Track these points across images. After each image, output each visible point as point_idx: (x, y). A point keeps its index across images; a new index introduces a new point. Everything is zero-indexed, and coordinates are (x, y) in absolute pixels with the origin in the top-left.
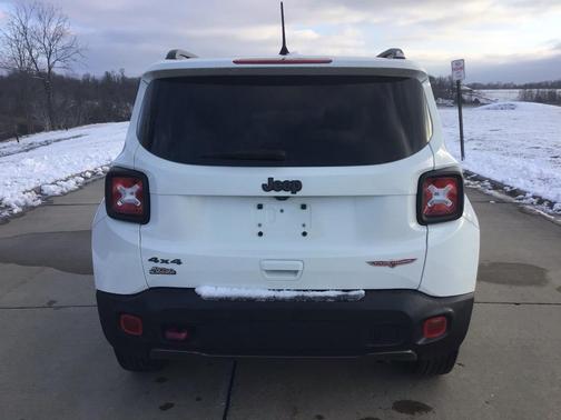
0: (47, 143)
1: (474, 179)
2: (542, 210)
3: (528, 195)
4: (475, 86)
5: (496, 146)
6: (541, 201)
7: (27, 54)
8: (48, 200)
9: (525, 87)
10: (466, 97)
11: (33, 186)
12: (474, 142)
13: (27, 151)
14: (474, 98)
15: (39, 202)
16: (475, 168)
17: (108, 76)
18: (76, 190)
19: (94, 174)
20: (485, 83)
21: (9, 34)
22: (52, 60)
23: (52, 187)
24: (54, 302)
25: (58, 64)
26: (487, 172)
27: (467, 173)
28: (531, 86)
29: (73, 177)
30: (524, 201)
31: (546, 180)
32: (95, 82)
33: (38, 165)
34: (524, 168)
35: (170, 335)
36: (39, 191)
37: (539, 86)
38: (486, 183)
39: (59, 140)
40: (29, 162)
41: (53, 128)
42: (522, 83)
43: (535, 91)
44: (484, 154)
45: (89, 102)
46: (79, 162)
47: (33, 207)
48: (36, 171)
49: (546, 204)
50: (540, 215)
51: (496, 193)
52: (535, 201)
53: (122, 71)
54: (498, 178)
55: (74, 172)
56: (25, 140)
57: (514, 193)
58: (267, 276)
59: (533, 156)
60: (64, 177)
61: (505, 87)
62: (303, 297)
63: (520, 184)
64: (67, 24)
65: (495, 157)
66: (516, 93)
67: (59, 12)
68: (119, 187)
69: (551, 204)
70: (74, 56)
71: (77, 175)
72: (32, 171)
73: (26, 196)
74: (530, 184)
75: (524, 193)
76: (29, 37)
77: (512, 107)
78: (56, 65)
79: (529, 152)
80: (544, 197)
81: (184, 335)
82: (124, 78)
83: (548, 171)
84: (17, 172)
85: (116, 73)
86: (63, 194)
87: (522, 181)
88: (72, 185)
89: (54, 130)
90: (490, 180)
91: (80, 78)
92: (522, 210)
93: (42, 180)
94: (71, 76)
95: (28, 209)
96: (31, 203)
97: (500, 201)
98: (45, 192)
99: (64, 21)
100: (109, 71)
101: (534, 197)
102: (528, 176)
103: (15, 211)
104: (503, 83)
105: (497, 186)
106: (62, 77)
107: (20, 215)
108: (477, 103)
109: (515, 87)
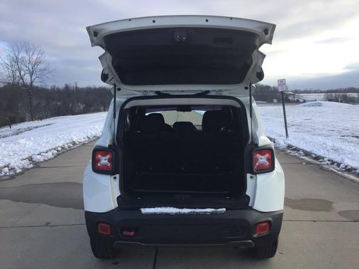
0: (29, 129)
1: (294, 150)
2: (334, 168)
3: (325, 159)
4: (296, 92)
5: (307, 130)
6: (333, 163)
7: (18, 74)
8: (37, 165)
9: (328, 92)
10: (291, 98)
11: (27, 156)
12: (295, 127)
13: (17, 134)
14: (296, 99)
15: (31, 166)
16: (294, 143)
17: (67, 87)
18: (53, 159)
19: (62, 148)
20: (302, 89)
21: (7, 62)
22: (33, 77)
23: (38, 156)
24: (49, 223)
25: (37, 80)
26: (302, 146)
27: (289, 147)
28: (331, 91)
29: (50, 150)
30: (323, 163)
31: (336, 150)
32: (59, 90)
33: (28, 143)
34: (324, 143)
35: (125, 233)
36: (30, 159)
37: (336, 91)
38: (301, 152)
39: (37, 127)
40: (23, 141)
41: (32, 119)
42: (326, 90)
43: (334, 94)
44: (300, 134)
45: (54, 103)
46: (53, 141)
47: (28, 169)
48: (27, 146)
49: (336, 164)
50: (332, 171)
51: (307, 158)
52: (329, 163)
54: (308, 149)
55: (50, 147)
56: (15, 127)
57: (317, 158)
59: (330, 136)
60: (45, 150)
61: (315, 92)
62: (194, 212)
63: (321, 153)
64: (43, 56)
65: (307, 137)
66: (322, 95)
67: (39, 49)
68: (99, 156)
69: (339, 165)
70: (47, 75)
71: (52, 149)
72: (25, 147)
73: (23, 162)
74: (327, 152)
75: (323, 158)
76: (19, 64)
77: (320, 105)
78: (36, 81)
79: (327, 133)
80: (335, 160)
81: (132, 233)
82: (77, 88)
83: (338, 144)
84: (16, 147)
85: (72, 85)
86: (45, 161)
87: (322, 151)
88: (50, 155)
89: (33, 120)
90: (303, 151)
91: (49, 88)
92: (322, 168)
93: (32, 153)
94: (44, 87)
95: (25, 170)
96: (26, 166)
97: (308, 163)
98: (34, 160)
99: (42, 54)
100: (68, 84)
101: (329, 160)
102: (326, 148)
103: (18, 171)
104: (314, 90)
105: (307, 154)
106: (38, 87)
107: (21, 174)
108: (298, 102)
109: (321, 92)
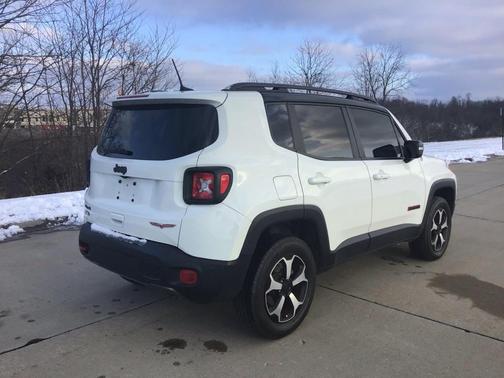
17: (454, 100)
45: (432, 124)
53: (468, 95)
58: (113, 222)
82: (469, 102)
85: (462, 97)
91: (429, 103)
100: (456, 96)
106: (413, 103)
